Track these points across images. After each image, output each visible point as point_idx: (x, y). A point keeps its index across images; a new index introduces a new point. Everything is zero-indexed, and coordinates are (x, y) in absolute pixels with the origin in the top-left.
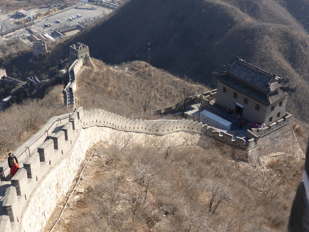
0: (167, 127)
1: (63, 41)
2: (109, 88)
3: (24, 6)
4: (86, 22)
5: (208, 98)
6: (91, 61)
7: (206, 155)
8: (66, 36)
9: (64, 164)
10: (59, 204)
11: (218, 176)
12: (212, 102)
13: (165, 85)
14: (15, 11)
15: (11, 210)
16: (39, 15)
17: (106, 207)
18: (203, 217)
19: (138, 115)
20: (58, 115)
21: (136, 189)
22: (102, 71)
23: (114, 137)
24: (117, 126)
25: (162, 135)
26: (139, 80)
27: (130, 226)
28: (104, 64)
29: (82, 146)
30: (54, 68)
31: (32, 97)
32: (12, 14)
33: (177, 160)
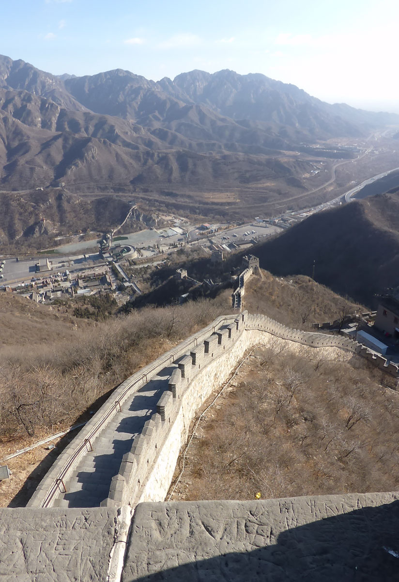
0: (322, 341)
1: (238, 252)
2: (273, 297)
3: (209, 221)
4: (259, 237)
5: (367, 320)
6: (260, 271)
7: (355, 374)
8: (240, 248)
9: (223, 358)
10: (214, 392)
11: (362, 396)
12: (371, 324)
13: (325, 301)
14: (201, 224)
15: (175, 388)
16: (220, 229)
17: (254, 403)
18: (339, 430)
19: (296, 326)
20: (225, 315)
21: (282, 392)
22: (269, 281)
23: (271, 342)
24: (276, 333)
25: (316, 348)
26: (301, 293)
27: (271, 423)
28: (272, 274)
29: (242, 345)
30: (227, 273)
31: (206, 296)
32: (198, 226)
33: (325, 374)
